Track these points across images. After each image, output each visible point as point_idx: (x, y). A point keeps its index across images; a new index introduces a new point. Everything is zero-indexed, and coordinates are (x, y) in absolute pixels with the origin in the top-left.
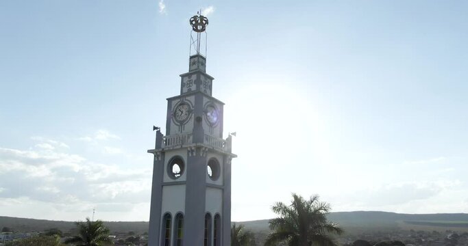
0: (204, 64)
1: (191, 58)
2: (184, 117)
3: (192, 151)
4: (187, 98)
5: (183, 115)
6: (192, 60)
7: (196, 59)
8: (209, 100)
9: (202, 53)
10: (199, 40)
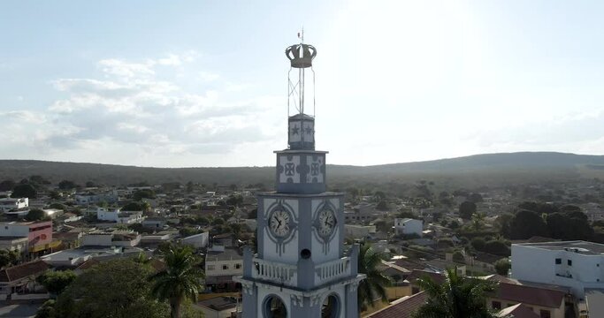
0: (311, 131)
1: (291, 120)
2: (282, 231)
3: (298, 301)
4: (286, 201)
5: (281, 227)
6: (293, 124)
7: (298, 124)
8: (321, 201)
9: (308, 112)
10: (301, 83)
